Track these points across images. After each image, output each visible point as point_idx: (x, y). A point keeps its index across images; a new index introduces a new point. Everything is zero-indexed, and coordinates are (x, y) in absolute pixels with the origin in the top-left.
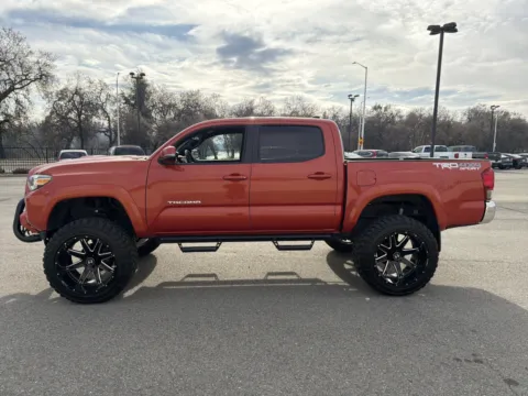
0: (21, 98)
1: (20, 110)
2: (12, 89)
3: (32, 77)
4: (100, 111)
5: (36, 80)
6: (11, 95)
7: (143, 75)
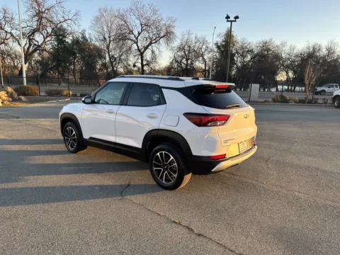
0: (155, 49)
1: (154, 57)
2: (151, 43)
3: (162, 35)
4: (201, 58)
6: (150, 47)
7: (237, 17)
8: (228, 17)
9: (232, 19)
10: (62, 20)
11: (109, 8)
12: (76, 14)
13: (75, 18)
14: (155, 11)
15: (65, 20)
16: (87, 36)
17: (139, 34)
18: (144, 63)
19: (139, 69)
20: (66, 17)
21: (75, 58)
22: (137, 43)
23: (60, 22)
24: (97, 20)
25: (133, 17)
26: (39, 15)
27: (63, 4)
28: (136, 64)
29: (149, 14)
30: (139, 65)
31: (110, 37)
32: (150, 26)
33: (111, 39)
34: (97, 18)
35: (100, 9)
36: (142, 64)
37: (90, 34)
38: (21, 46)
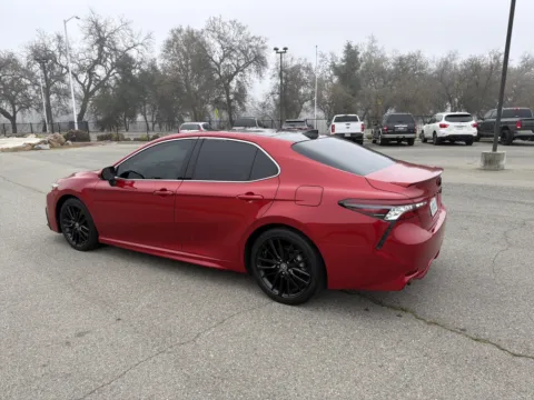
2: (236, 73)
6: (235, 77)
7: (285, 49)
8: (276, 49)
9: (281, 50)
10: (130, 45)
11: (184, 28)
12: (149, 37)
13: (146, 41)
14: (241, 29)
15: (135, 46)
16: (159, 68)
17: (222, 61)
18: (231, 97)
20: (136, 41)
23: (128, 49)
24: (170, 45)
25: (212, 40)
26: (101, 41)
27: (130, 26)
29: (232, 34)
34: (169, 42)
36: (228, 98)
37: (161, 65)
38: (80, 82)
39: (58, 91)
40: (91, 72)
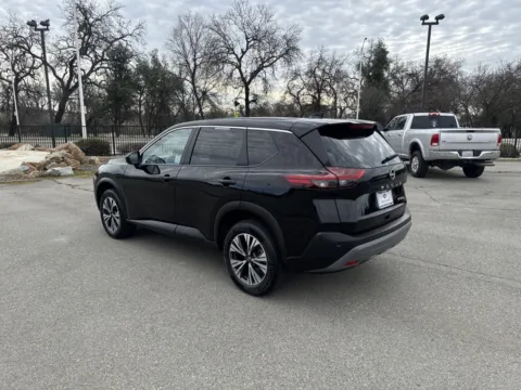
0: (268, 76)
2: (260, 68)
3: (278, 53)
5: (281, 56)
6: (260, 74)
10: (117, 35)
11: (193, 14)
12: (140, 26)
13: (137, 31)
14: (267, 17)
15: (123, 36)
16: (160, 58)
17: (244, 53)
18: (251, 98)
19: (241, 108)
20: (125, 32)
21: (141, 94)
22: (239, 67)
23: (116, 39)
24: (177, 33)
25: (234, 28)
26: (86, 27)
27: (120, 11)
28: (239, 101)
29: (258, 21)
30: (242, 102)
31: (195, 60)
32: (260, 41)
33: (198, 63)
34: (175, 30)
35: (179, 17)
36: (247, 100)
37: (164, 57)
38: (58, 77)
39: (28, 89)
40: (71, 65)
